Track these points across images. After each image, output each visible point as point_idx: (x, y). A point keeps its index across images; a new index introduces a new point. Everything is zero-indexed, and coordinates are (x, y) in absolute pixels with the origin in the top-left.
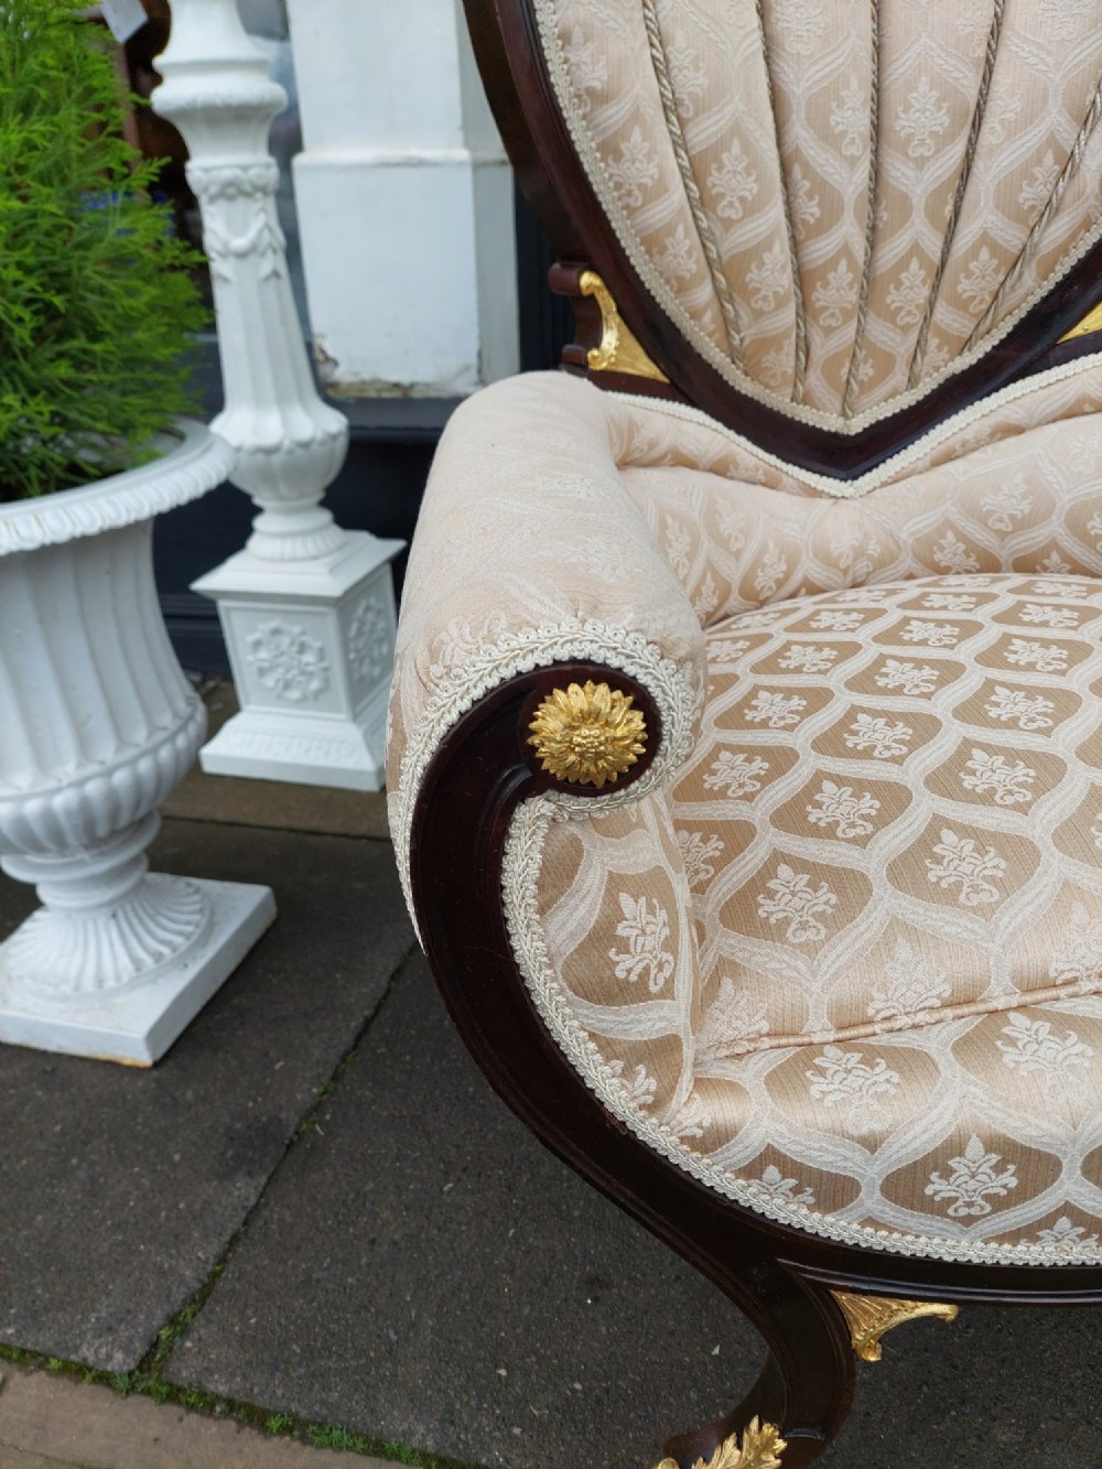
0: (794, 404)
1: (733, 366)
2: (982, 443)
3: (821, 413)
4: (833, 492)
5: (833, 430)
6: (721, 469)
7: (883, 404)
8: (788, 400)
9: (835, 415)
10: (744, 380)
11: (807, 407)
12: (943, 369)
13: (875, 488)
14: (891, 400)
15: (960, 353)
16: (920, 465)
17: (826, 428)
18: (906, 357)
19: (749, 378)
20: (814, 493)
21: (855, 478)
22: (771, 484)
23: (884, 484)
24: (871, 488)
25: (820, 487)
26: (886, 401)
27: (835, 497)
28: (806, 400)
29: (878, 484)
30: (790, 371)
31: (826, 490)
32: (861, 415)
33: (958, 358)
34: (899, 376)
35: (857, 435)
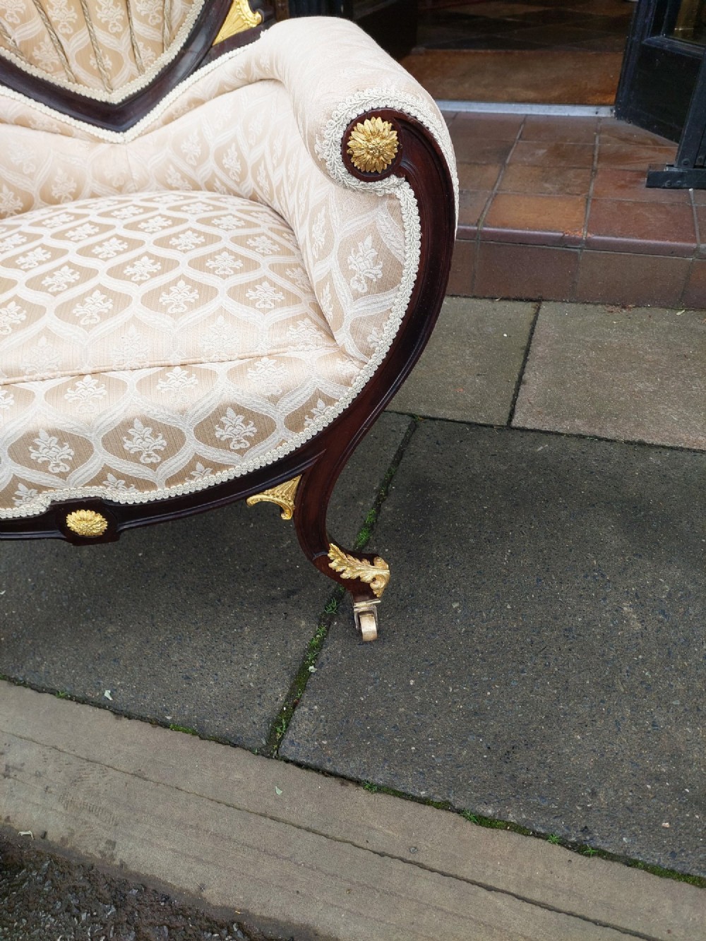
0: (70, 83)
1: (18, 58)
2: (186, 109)
3: (91, 89)
4: (110, 140)
5: (104, 100)
6: (22, 123)
7: (128, 84)
8: (67, 81)
9: (101, 91)
10: (31, 68)
11: (81, 85)
12: (155, 62)
13: (136, 138)
14: (132, 82)
15: (163, 52)
16: (157, 123)
17: (98, 99)
18: (127, 54)
19: (33, 66)
20: (99, 140)
21: (124, 131)
22: (66, 133)
23: (140, 135)
24: (133, 137)
25: (101, 136)
26: (129, 82)
27: (112, 143)
28: (77, 81)
29: (137, 135)
30: (57, 62)
31: (106, 138)
32: (117, 91)
33: (162, 54)
34: (129, 67)
35: (120, 104)
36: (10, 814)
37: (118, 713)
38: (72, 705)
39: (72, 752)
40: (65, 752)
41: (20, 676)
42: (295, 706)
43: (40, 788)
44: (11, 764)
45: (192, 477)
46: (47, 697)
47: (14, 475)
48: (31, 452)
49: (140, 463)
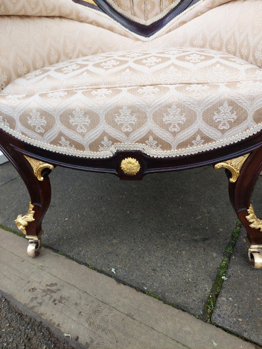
0: (132, 16)
1: (114, 4)
2: (178, 27)
3: (139, 19)
4: (143, 40)
5: (143, 24)
6: (111, 29)
7: (155, 17)
8: (130, 15)
9: (143, 20)
10: (118, 8)
11: (136, 17)
12: (168, 7)
13: (153, 39)
14: (157, 16)
15: (172, 3)
16: (163, 33)
17: (141, 23)
18: (158, 3)
19: (119, 8)
20: (138, 40)
21: (149, 37)
22: (126, 36)
23: (155, 38)
24: (152, 39)
25: (139, 38)
26: (155, 16)
27: (143, 41)
28: (135, 15)
29: (154, 38)
30: (129, 6)
31: (141, 39)
32: (149, 20)
33: (172, 4)
34: (157, 9)
35: (149, 26)
36: (60, 323)
37: (119, 281)
38: (95, 272)
39: (94, 296)
40: (90, 295)
41: (71, 255)
42: (217, 296)
43: (77, 312)
44: (63, 296)
45: (192, 145)
46: (83, 267)
47: (104, 130)
48: (115, 117)
49: (169, 131)
